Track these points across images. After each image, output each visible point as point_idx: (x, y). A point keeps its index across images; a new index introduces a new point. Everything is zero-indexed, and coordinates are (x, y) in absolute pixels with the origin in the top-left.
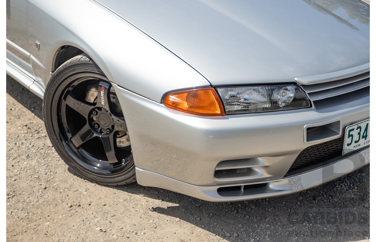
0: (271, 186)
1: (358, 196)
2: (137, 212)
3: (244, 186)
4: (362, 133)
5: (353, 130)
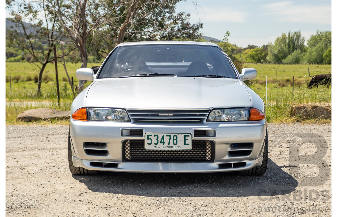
3: (104, 163)
4: (160, 140)
5: (151, 136)
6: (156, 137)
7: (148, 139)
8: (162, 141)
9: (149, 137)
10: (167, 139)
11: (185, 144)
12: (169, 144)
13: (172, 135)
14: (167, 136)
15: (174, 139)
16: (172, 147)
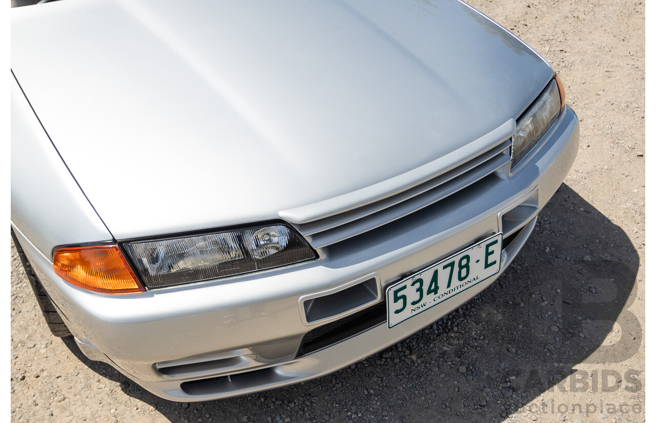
0: (279, 372)
1: (455, 347)
2: (101, 390)
3: (230, 376)
4: (425, 288)
5: (405, 287)
6: (418, 285)
7: (396, 299)
8: (433, 287)
9: (399, 294)
10: (443, 276)
11: (487, 266)
12: (449, 286)
13: (457, 259)
14: (445, 267)
15: (461, 267)
16: (456, 289)
